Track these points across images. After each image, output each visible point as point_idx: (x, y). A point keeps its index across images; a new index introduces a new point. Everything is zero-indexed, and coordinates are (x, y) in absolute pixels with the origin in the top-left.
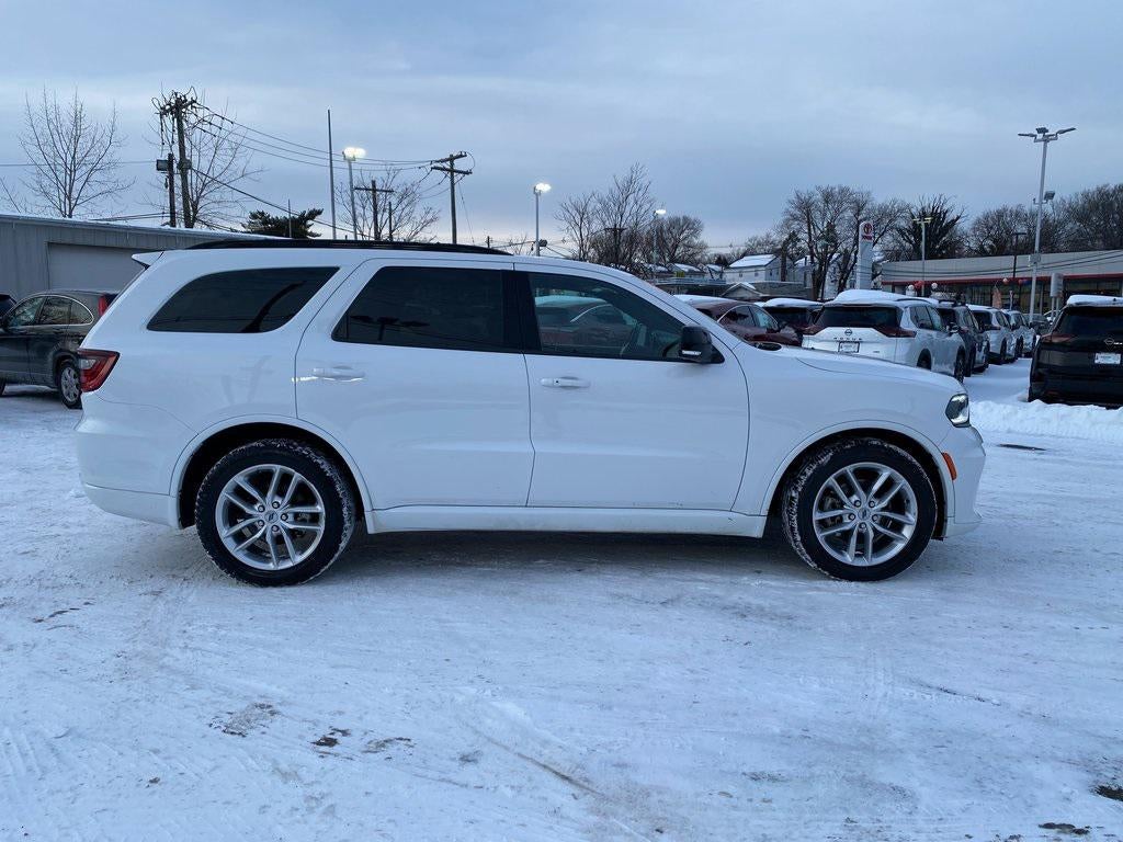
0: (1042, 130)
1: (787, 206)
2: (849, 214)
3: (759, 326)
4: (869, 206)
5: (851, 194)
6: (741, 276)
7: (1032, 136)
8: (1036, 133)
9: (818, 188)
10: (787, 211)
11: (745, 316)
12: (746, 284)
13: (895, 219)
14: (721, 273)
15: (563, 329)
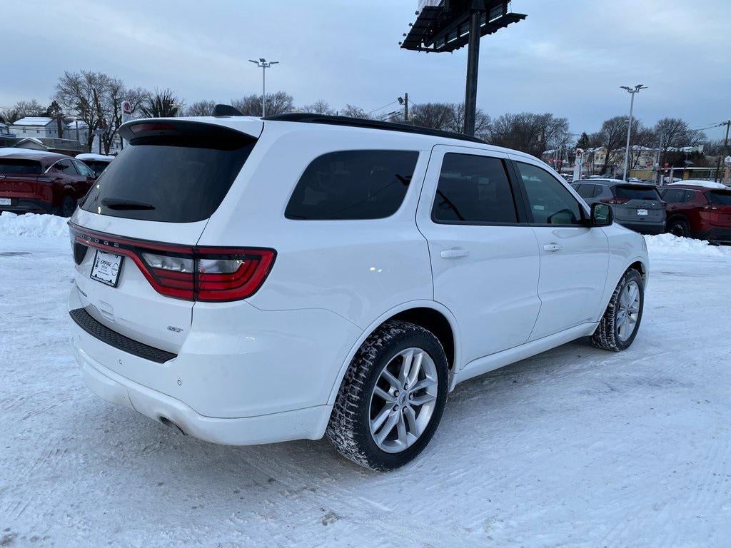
0: (263, 60)
1: (59, 82)
2: (107, 94)
3: (81, 175)
4: (121, 90)
5: (108, 80)
6: (25, 132)
7: (256, 62)
8: (259, 61)
9: (83, 72)
10: (59, 86)
11: (67, 167)
12: (34, 139)
13: (140, 102)
14: (7, 128)
15: (40, 179)
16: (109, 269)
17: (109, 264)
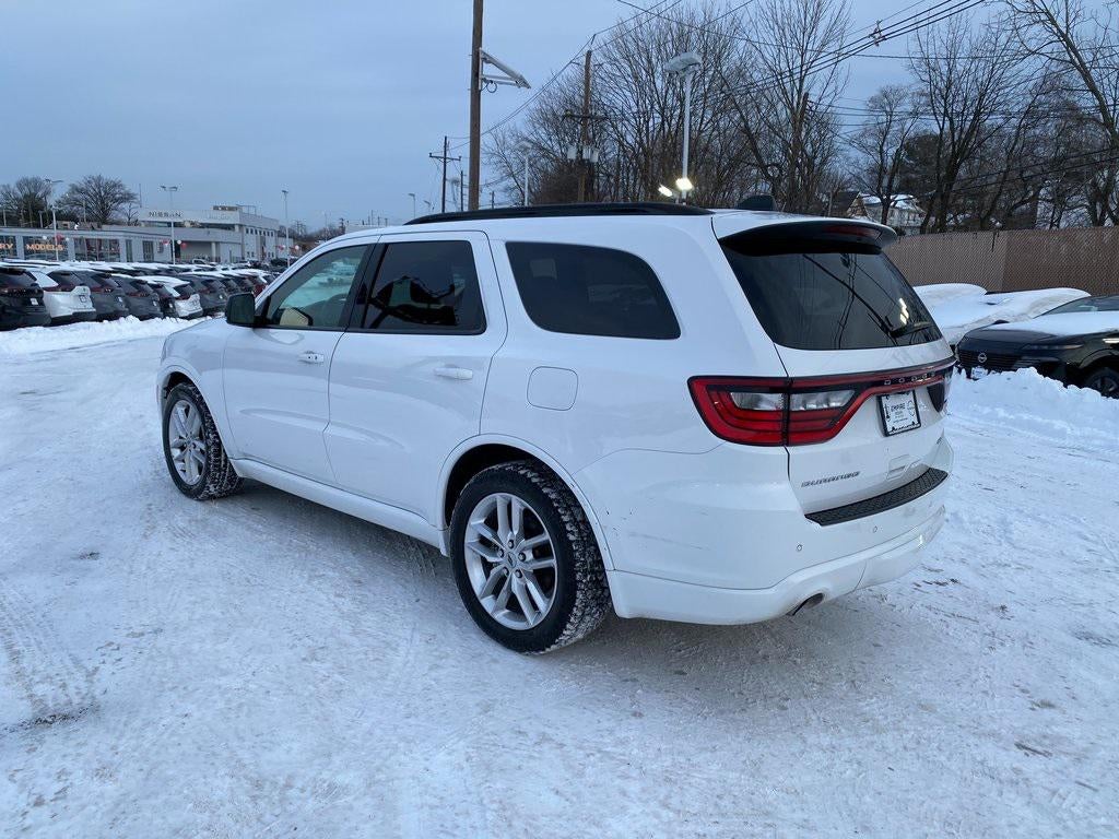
16: (905, 412)
17: (902, 406)
